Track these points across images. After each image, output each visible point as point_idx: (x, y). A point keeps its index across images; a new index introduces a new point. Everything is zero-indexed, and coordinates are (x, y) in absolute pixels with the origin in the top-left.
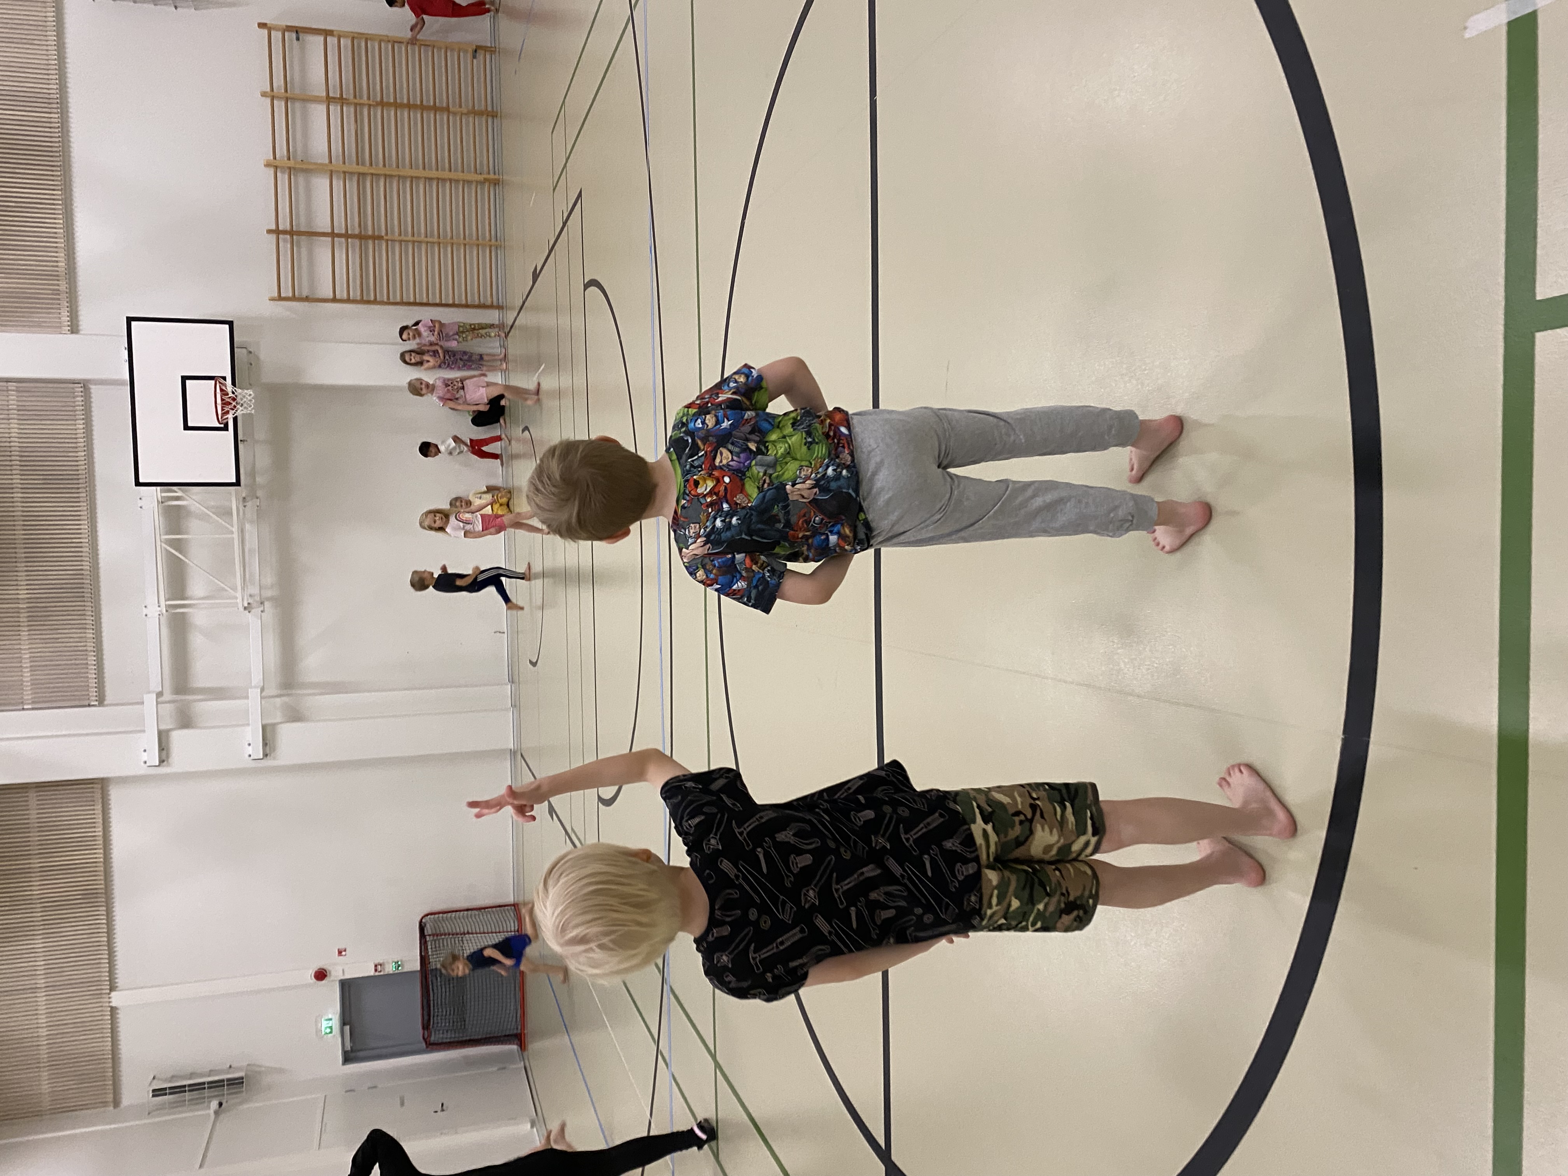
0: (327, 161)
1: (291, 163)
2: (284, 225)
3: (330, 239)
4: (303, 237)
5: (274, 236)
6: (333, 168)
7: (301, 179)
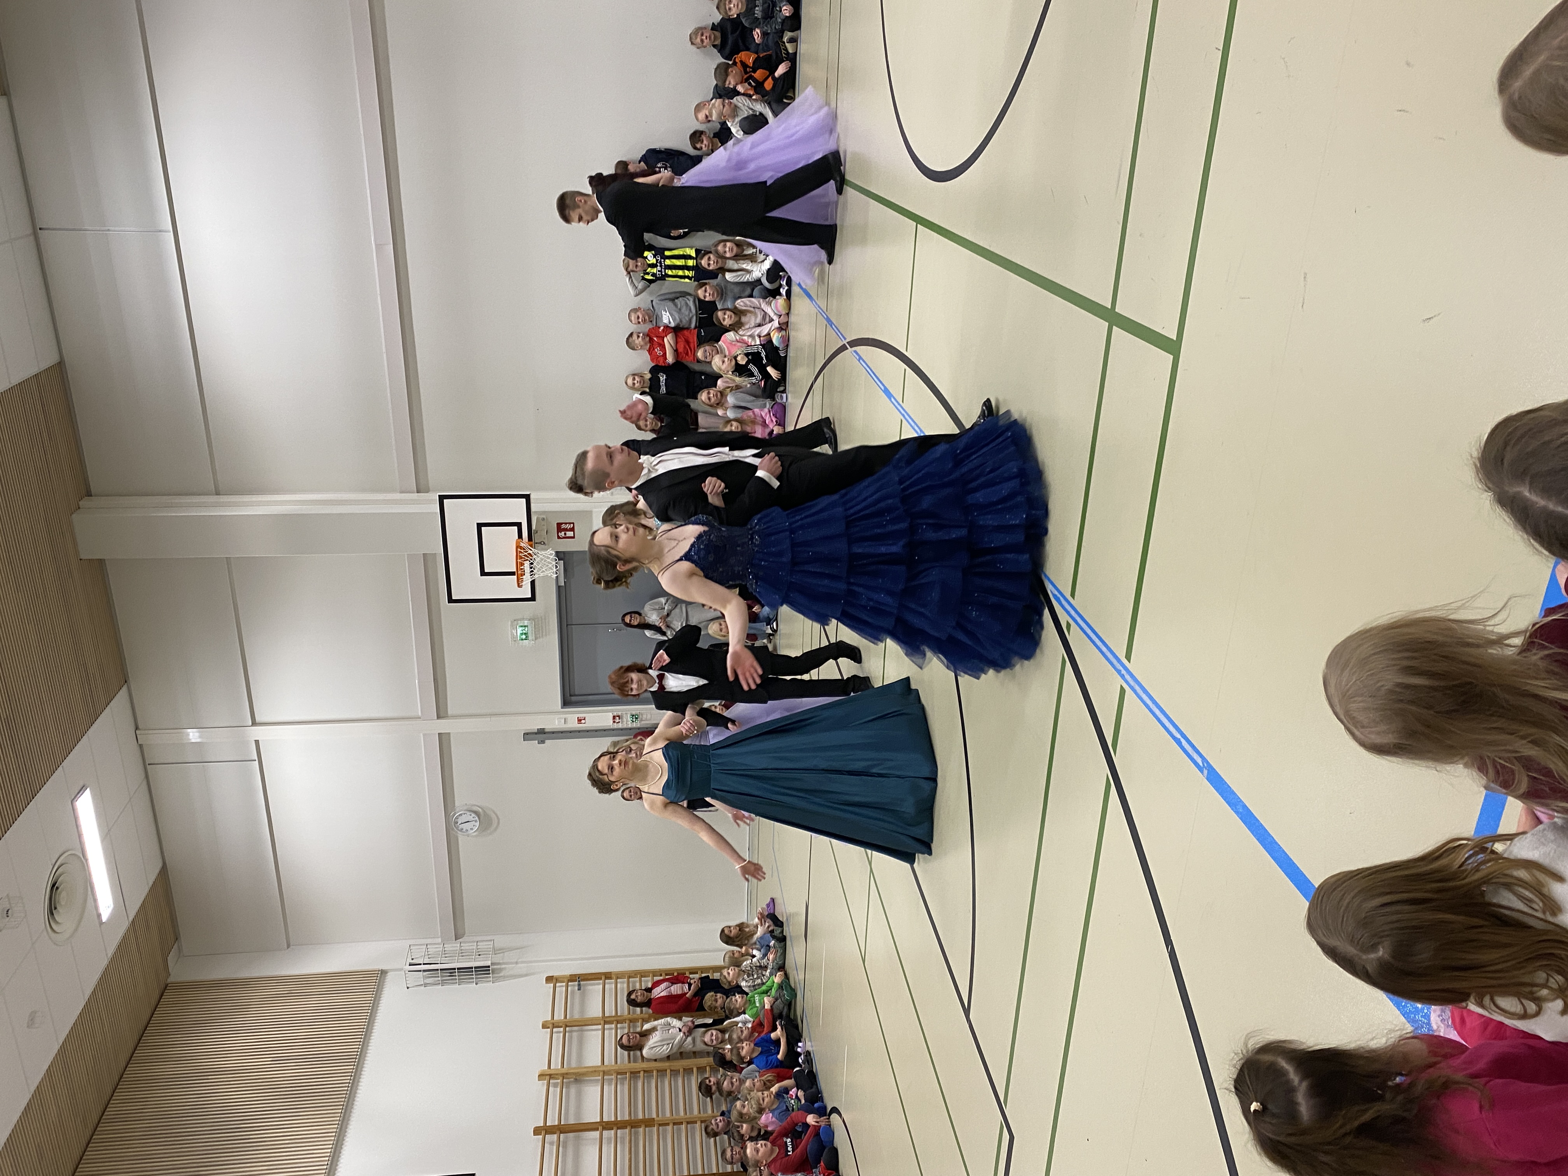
0: (600, 1064)
1: (564, 1071)
2: (552, 1121)
3: (596, 1134)
4: (571, 1135)
5: (540, 1137)
6: (605, 1069)
7: (573, 1090)
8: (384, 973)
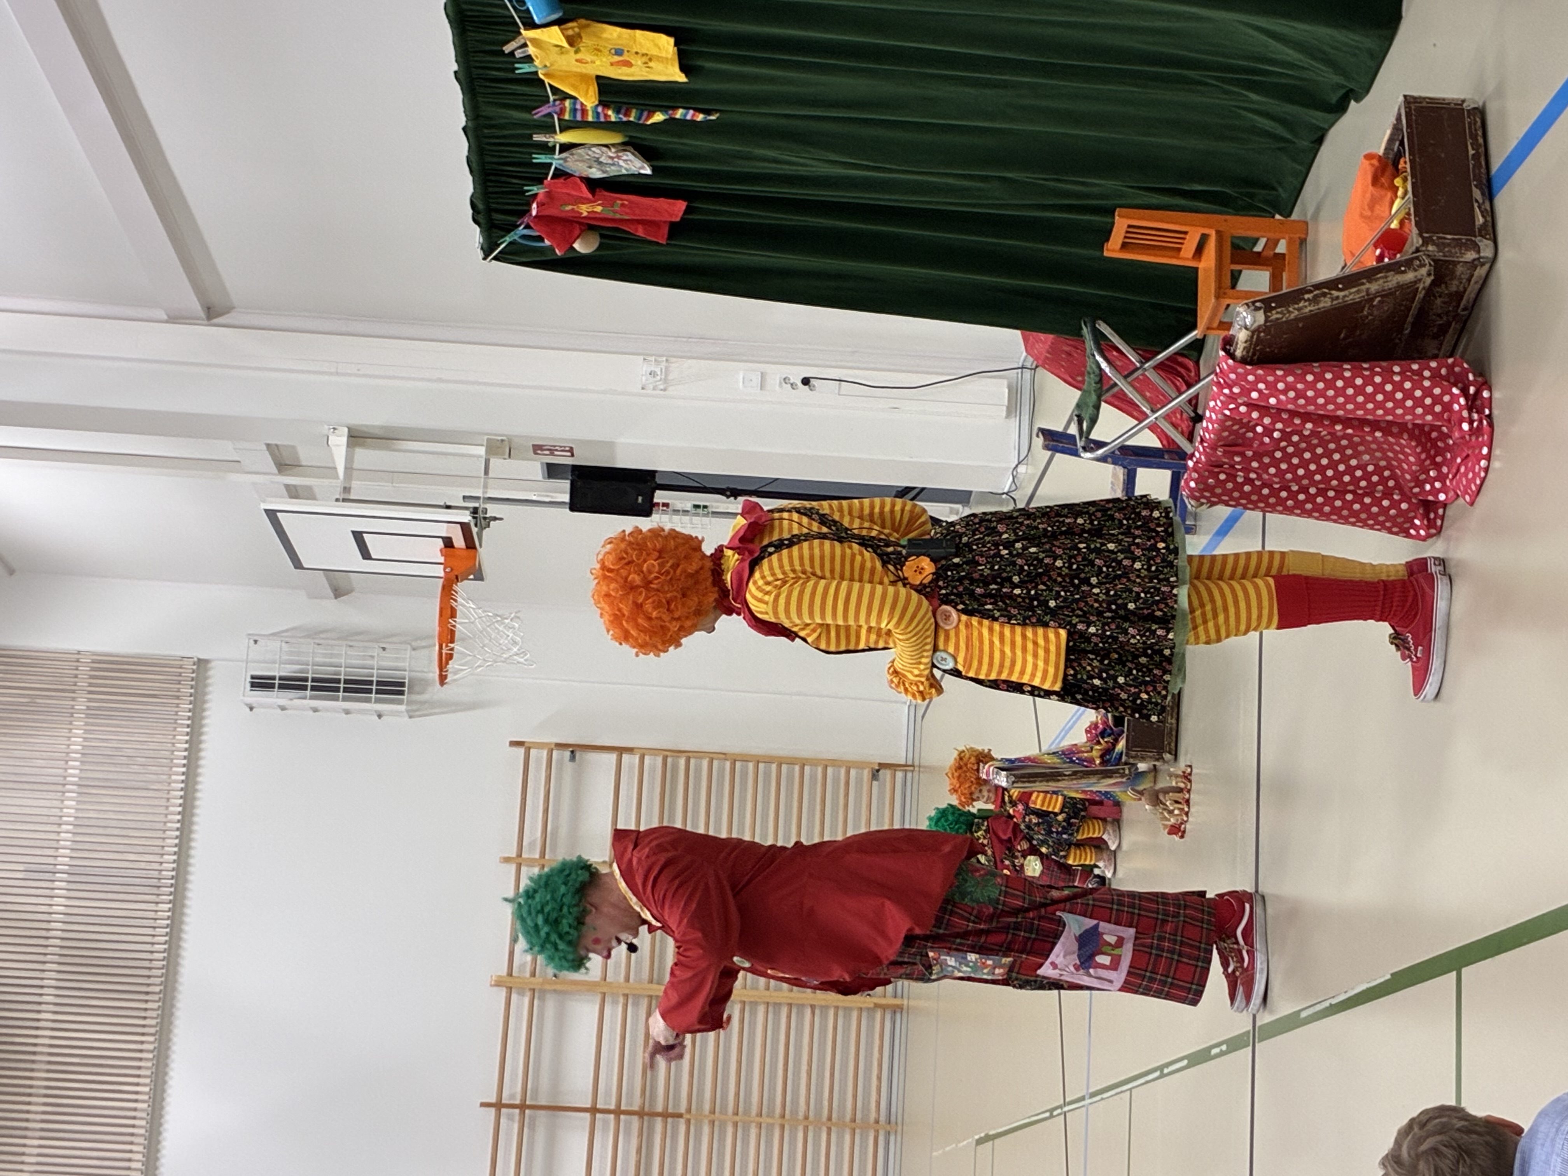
2: (513, 1091)
3: (587, 1115)
4: (543, 1114)
5: (492, 1110)
8: (202, 664)
